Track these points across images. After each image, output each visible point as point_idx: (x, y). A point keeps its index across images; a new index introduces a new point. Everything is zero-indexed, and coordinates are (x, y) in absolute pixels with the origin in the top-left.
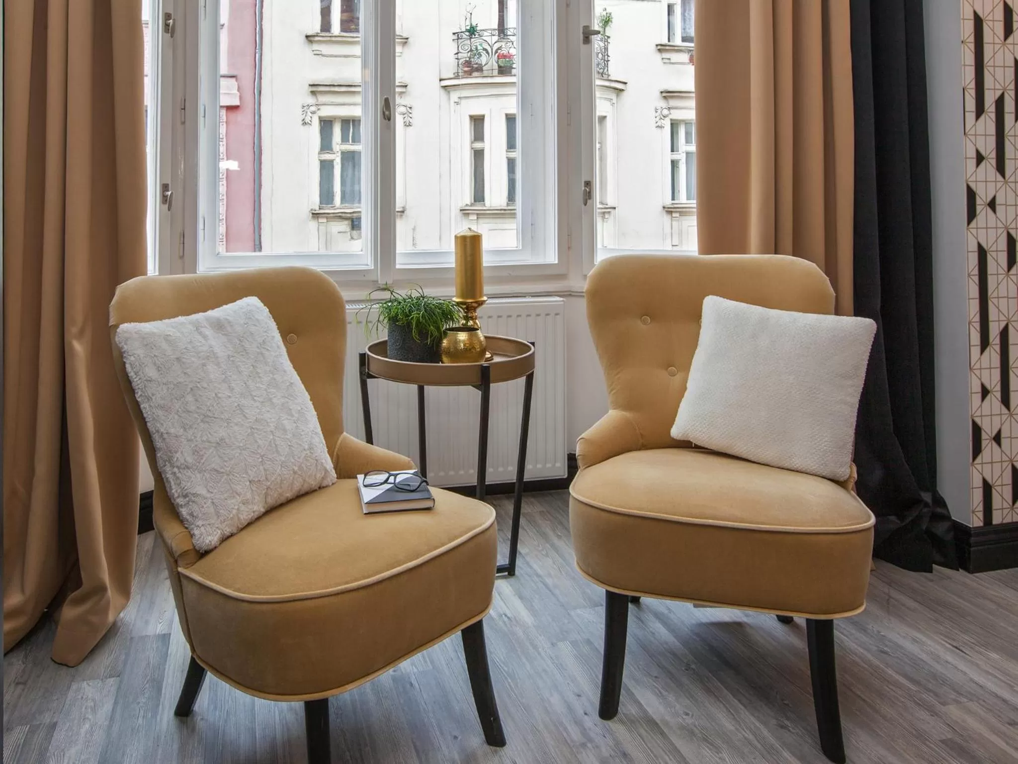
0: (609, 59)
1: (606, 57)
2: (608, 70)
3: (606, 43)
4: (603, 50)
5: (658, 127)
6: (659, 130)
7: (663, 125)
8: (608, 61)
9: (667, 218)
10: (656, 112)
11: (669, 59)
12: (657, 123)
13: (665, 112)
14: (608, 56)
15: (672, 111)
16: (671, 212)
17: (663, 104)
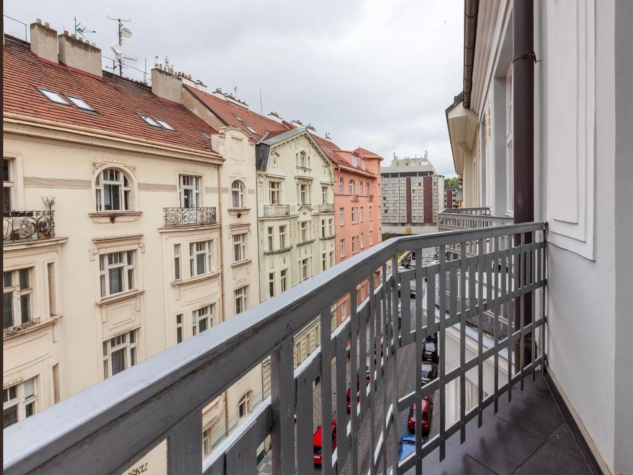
0: (54, 225)
1: (52, 224)
2: (53, 232)
3: (52, 215)
4: (50, 220)
5: (91, 260)
6: (92, 262)
7: (94, 259)
8: (54, 226)
9: (98, 310)
10: (90, 252)
11: (98, 221)
12: (90, 258)
13: (96, 251)
14: (54, 223)
15: (100, 250)
16: (101, 306)
17: (95, 247)
